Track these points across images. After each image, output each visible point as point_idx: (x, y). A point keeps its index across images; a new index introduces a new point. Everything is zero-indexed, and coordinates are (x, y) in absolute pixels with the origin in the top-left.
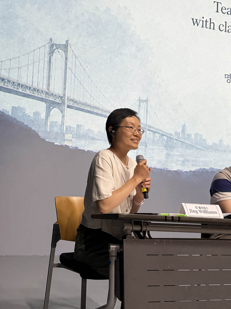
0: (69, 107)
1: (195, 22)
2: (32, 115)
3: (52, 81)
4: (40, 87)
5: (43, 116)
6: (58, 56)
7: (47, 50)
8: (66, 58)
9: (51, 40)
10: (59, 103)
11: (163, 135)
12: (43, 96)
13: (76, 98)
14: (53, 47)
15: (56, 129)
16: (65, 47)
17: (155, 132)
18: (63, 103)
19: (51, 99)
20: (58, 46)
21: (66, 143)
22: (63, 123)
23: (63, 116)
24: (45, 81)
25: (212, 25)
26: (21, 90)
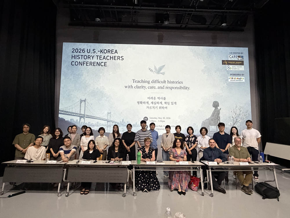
0: (86, 117)
1: (126, 87)
2: (76, 121)
3: (81, 111)
4: (78, 113)
5: (79, 121)
6: (83, 103)
7: (80, 102)
8: (85, 104)
9: (81, 99)
10: (83, 117)
12: (79, 115)
13: (88, 114)
14: (81, 101)
15: (82, 124)
16: (85, 101)
18: (84, 116)
19: (81, 116)
20: (83, 101)
22: (84, 122)
23: (84, 120)
24: (79, 111)
25: (132, 87)
26: (72, 114)
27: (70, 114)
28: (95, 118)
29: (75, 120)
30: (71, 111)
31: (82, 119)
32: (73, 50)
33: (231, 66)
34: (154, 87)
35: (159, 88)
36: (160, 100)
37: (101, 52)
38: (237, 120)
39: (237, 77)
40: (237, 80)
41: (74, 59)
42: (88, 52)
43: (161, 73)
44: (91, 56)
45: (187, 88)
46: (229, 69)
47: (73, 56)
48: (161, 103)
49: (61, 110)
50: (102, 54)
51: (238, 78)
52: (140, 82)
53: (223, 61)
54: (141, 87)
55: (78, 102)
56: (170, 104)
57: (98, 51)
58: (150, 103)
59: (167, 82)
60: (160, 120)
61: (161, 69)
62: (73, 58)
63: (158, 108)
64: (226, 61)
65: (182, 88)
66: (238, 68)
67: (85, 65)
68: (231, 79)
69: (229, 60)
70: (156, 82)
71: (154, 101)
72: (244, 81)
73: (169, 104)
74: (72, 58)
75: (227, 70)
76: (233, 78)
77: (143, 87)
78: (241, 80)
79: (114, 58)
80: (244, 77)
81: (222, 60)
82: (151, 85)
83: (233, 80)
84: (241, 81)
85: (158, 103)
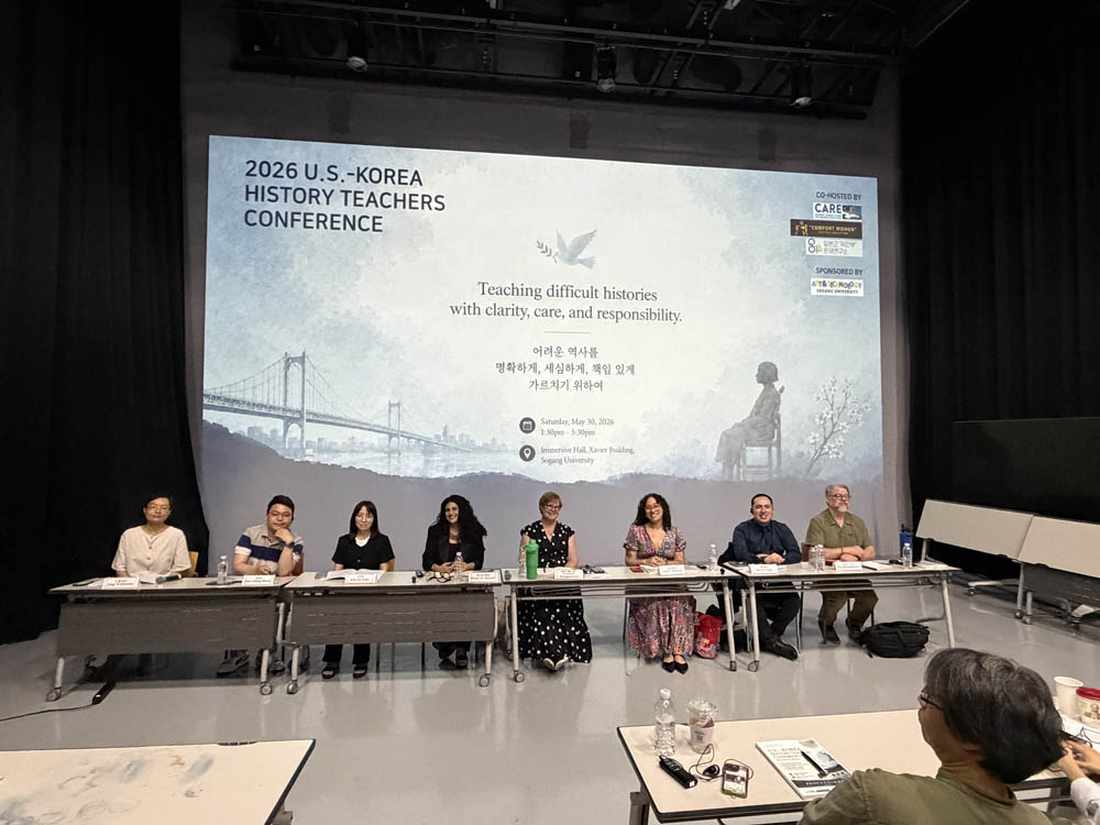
0: (308, 420)
1: (455, 310)
2: (269, 433)
3: (289, 396)
4: (277, 404)
5: (281, 433)
6: (295, 370)
7: (283, 365)
8: (304, 371)
9: (286, 354)
10: (297, 419)
11: (419, 440)
12: (280, 413)
13: (315, 410)
14: (289, 361)
15: (295, 446)
16: (302, 360)
17: (409, 438)
18: (302, 417)
19: (289, 414)
20: (294, 360)
21: (307, 459)
22: (302, 438)
23: (303, 431)
24: (282, 397)
25: (477, 310)
26: (256, 410)
27: (245, 408)
28: (343, 422)
29: (267, 431)
30: (249, 397)
31: (294, 427)
32: (251, 165)
33: (819, 241)
34: (556, 313)
35: (573, 314)
36: (580, 359)
37: (361, 178)
38: (834, 426)
39: (838, 281)
40: (838, 288)
41: (256, 199)
42: (311, 174)
43: (582, 262)
44: (321, 193)
45: (673, 317)
46: (812, 249)
47: (252, 189)
48: (581, 367)
49: (212, 393)
50: (361, 186)
51: (841, 284)
52: (507, 291)
53: (794, 223)
54: (510, 312)
55: (277, 365)
56: (614, 371)
57: (349, 174)
58: (541, 367)
59: (601, 293)
60: (577, 427)
61: (581, 243)
62: (252, 196)
63: (572, 385)
64: (806, 222)
65: (653, 316)
66: (844, 248)
67: (299, 225)
68: (818, 287)
69: (815, 218)
70: (564, 292)
71: (556, 361)
72: (861, 293)
73: (608, 373)
74: (247, 199)
75: (808, 253)
76: (824, 284)
77: (515, 311)
78: (853, 288)
79: (408, 202)
80: (861, 281)
81: (792, 221)
82: (548, 303)
83: (825, 288)
84: (851, 292)
85: (570, 367)
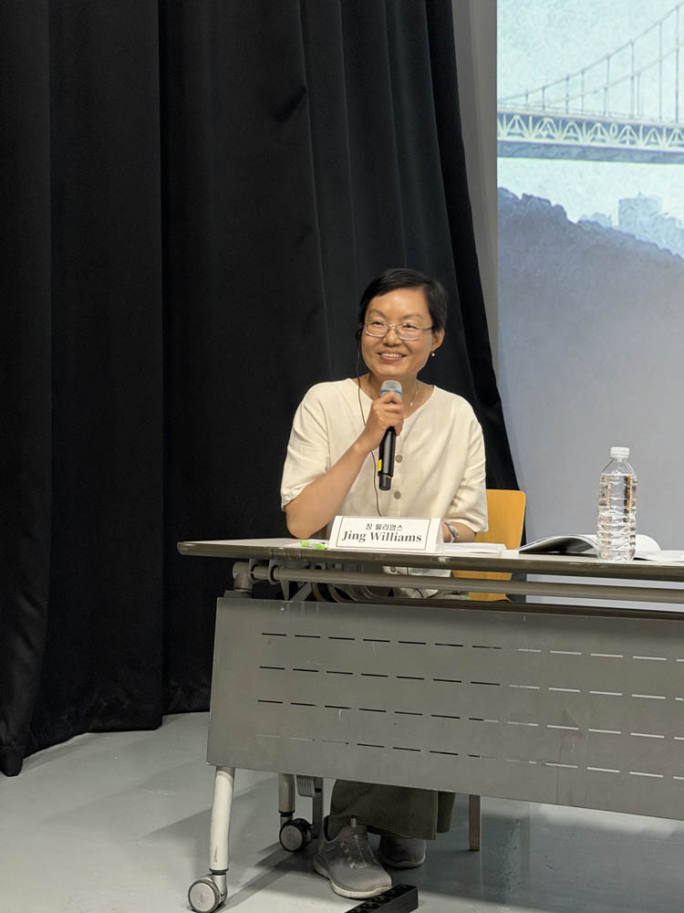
27: (611, 141)
30: (620, 108)
